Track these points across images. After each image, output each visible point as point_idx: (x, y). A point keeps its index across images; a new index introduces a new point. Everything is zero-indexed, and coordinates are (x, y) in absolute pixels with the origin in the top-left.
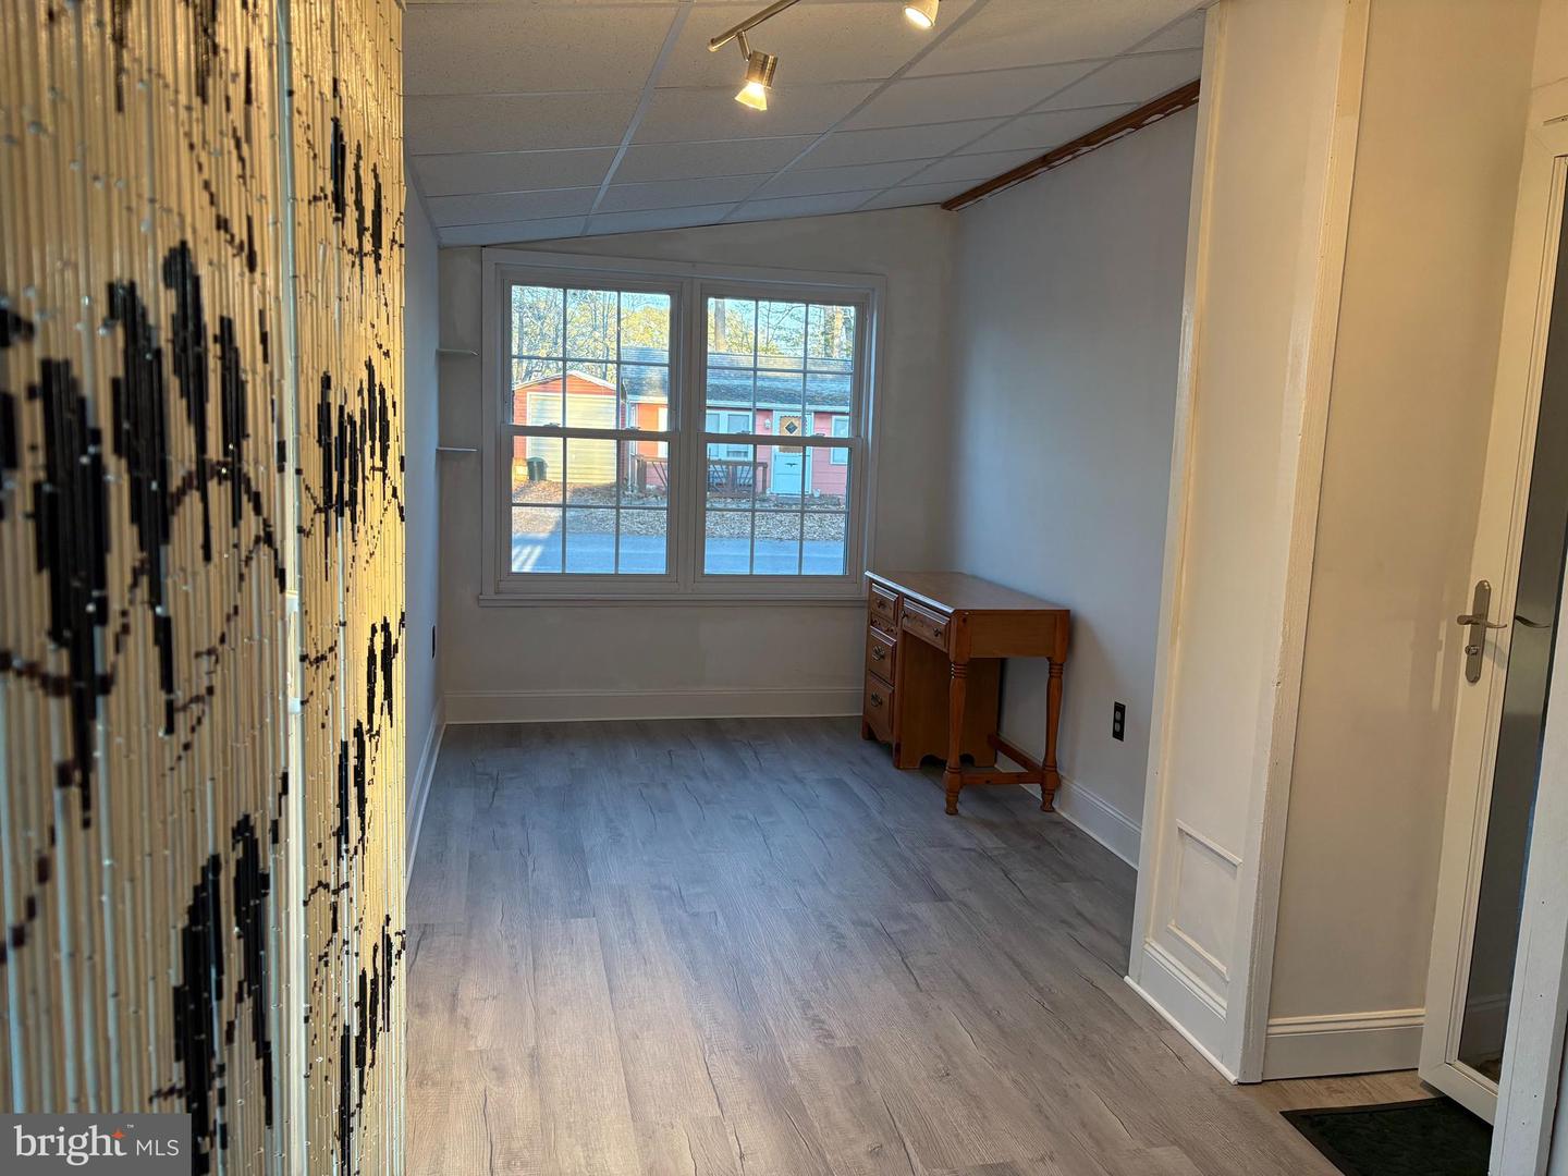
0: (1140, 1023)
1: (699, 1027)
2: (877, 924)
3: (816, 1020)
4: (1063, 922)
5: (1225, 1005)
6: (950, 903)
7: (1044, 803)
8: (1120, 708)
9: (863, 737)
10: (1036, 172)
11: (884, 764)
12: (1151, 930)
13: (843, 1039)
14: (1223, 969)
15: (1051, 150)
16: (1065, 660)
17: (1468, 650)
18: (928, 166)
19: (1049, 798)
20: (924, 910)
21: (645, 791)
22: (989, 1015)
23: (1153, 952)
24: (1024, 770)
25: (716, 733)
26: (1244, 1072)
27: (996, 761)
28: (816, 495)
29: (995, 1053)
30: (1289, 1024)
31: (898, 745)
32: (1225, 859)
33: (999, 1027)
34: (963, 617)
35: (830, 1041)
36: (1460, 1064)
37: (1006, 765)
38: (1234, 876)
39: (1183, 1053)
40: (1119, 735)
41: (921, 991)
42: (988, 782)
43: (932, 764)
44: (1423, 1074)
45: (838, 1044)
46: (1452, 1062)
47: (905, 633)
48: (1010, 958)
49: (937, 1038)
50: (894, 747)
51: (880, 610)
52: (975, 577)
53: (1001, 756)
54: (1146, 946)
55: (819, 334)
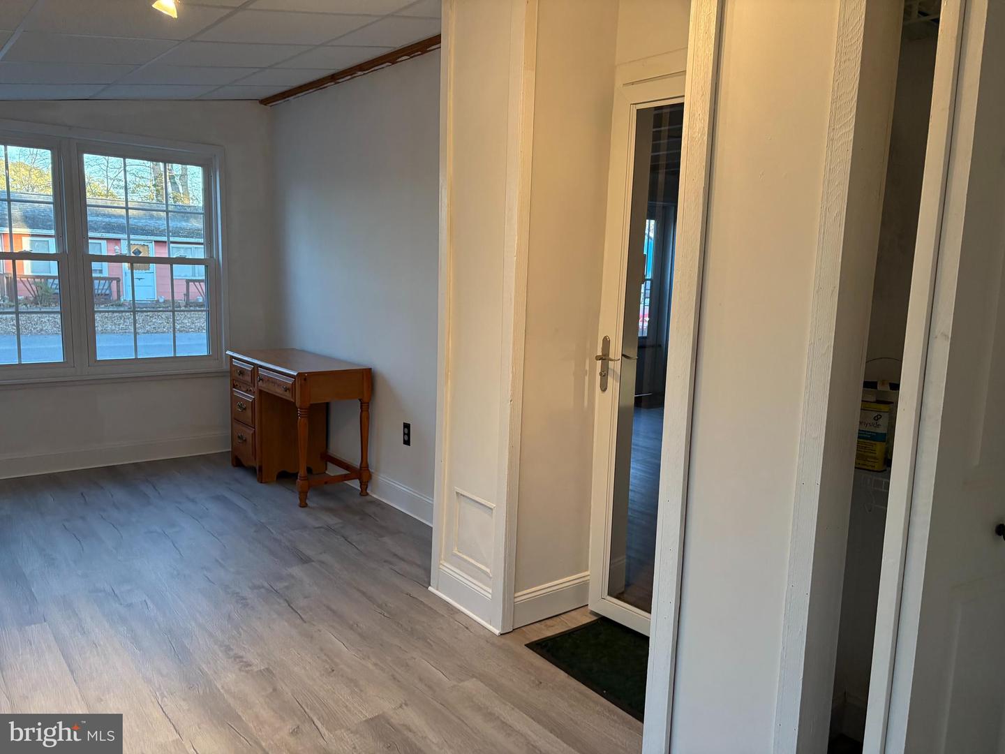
0: (441, 612)
1: (148, 681)
2: (266, 584)
3: (238, 658)
4: (385, 561)
5: (491, 591)
6: (313, 563)
7: (362, 491)
8: (407, 426)
9: (233, 465)
10: (325, 85)
11: (251, 481)
12: (442, 556)
13: (258, 665)
14: (488, 570)
15: (337, 71)
16: (370, 399)
17: (601, 374)
18: (254, 73)
19: (364, 487)
20: (297, 571)
21: (67, 524)
22: (351, 628)
23: (447, 570)
24: (348, 472)
25: (116, 475)
26: (503, 627)
27: (326, 469)
28: (161, 300)
29: (360, 651)
30: (524, 595)
31: (260, 468)
32: (485, 506)
33: (360, 635)
34: (303, 378)
35: (249, 668)
36: (609, 598)
37: (334, 471)
38: (491, 515)
39: (469, 625)
40: (407, 442)
41: (305, 622)
42: (326, 483)
43: (286, 477)
44: (591, 608)
45: (255, 669)
46: (605, 597)
47: (261, 392)
48: (359, 590)
49: (322, 650)
50: (257, 468)
51: (241, 377)
52: (303, 351)
53: (331, 466)
54: (441, 566)
55: (151, 186)
